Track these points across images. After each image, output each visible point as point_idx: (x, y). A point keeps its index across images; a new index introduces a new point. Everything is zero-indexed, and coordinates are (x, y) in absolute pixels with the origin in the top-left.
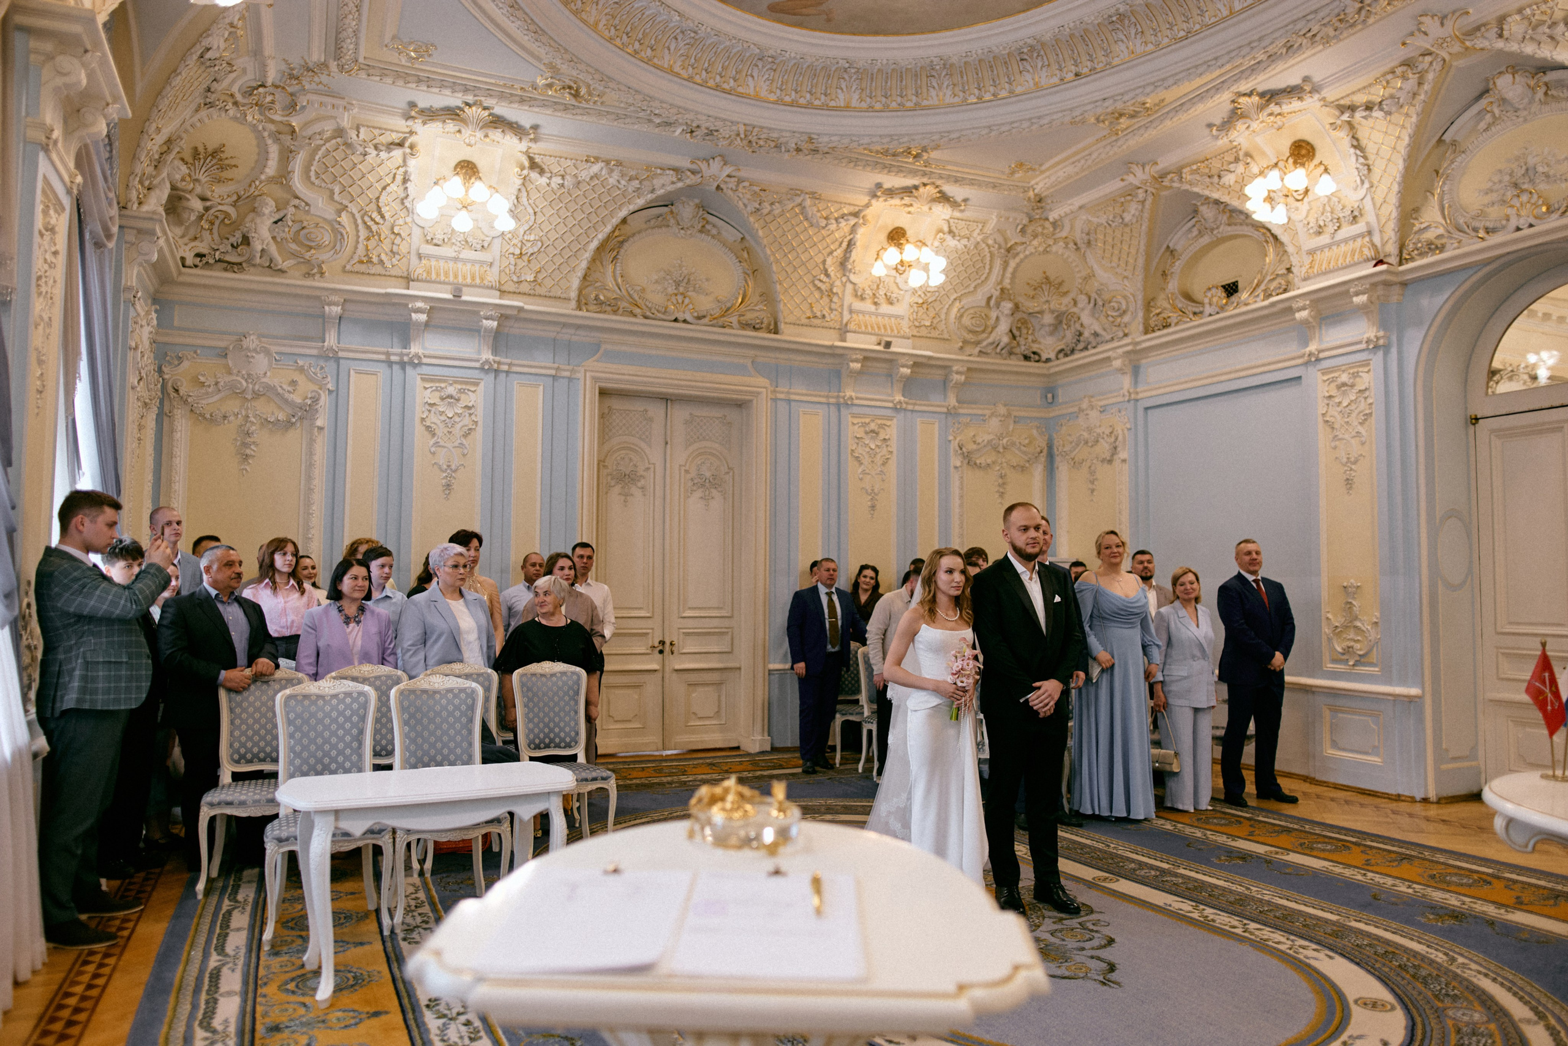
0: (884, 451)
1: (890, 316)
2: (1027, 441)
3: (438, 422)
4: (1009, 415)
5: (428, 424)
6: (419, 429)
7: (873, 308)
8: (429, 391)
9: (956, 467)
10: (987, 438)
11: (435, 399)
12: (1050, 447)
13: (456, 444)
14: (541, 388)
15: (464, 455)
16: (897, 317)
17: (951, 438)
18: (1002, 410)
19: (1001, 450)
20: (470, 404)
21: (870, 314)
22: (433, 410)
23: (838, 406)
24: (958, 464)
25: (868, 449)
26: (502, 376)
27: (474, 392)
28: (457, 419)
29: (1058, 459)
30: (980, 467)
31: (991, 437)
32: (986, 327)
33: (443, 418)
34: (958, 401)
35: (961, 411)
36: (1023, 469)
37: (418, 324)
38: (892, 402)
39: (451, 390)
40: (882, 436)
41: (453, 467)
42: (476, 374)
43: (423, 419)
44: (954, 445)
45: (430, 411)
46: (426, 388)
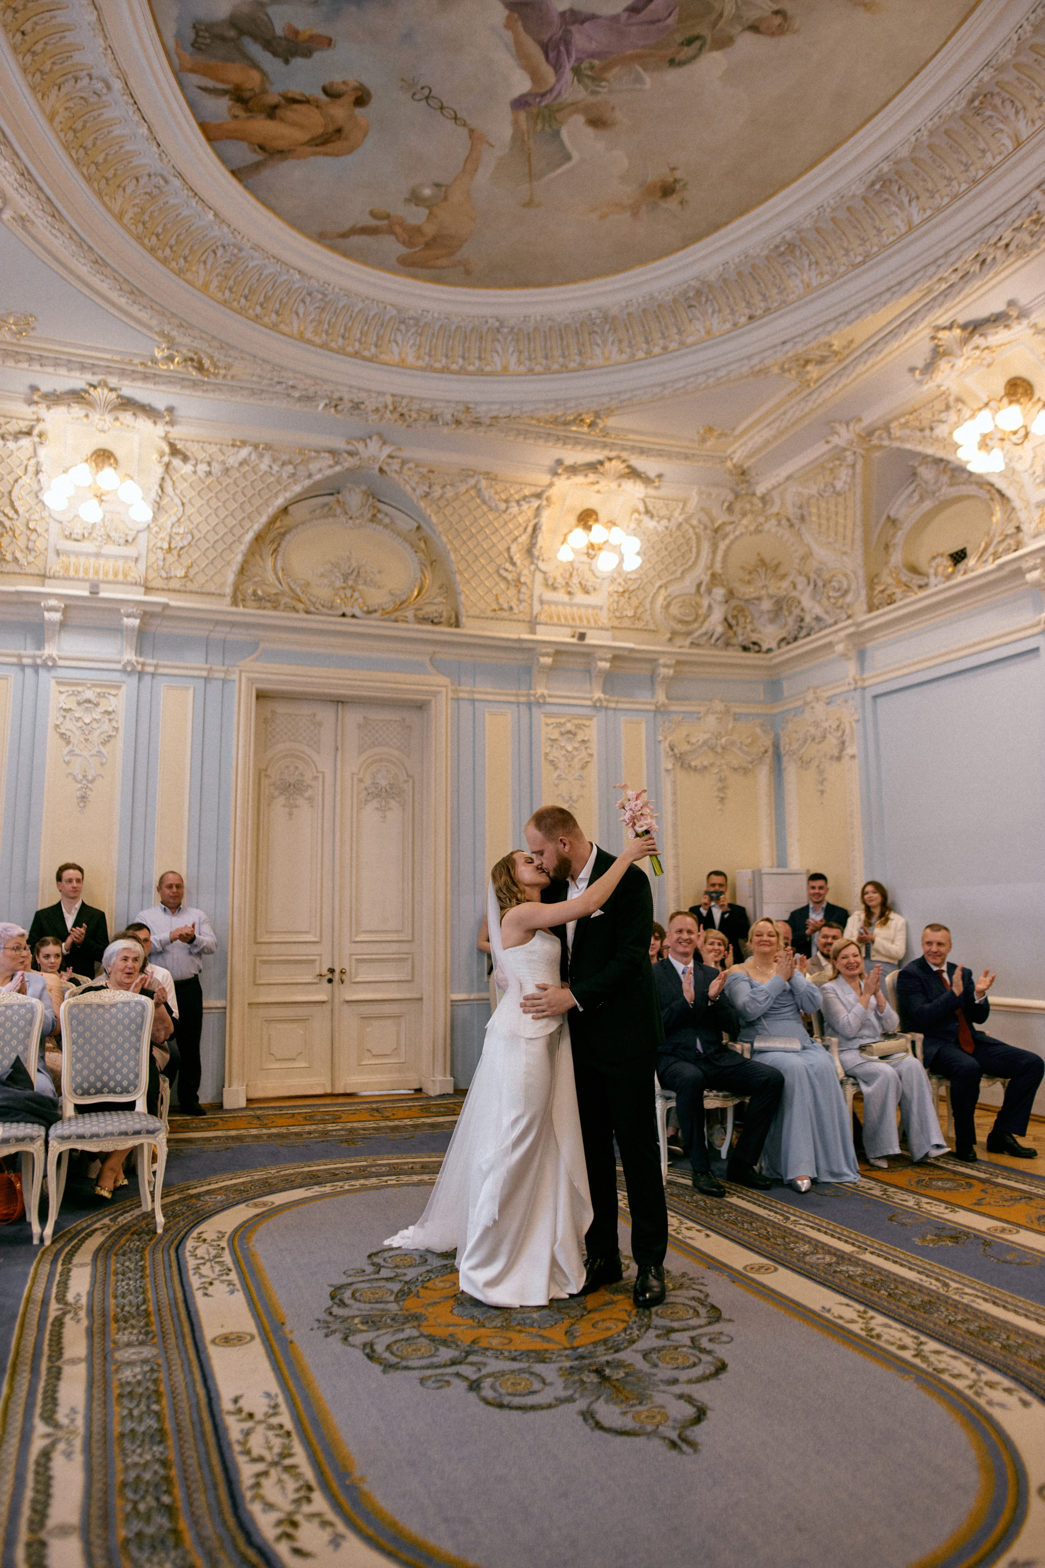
0: (584, 754)
1: (587, 606)
2: (749, 740)
3: (74, 729)
4: (727, 711)
5: (63, 731)
6: (52, 738)
7: (566, 598)
8: (64, 696)
9: (667, 771)
10: (702, 737)
11: (71, 704)
12: (776, 746)
13: (94, 752)
14: (191, 691)
15: (102, 764)
16: (594, 607)
17: (660, 738)
18: (718, 706)
19: (719, 750)
20: (110, 709)
21: (564, 604)
22: (68, 715)
23: (529, 705)
24: (670, 766)
25: (564, 752)
26: (147, 679)
27: (115, 696)
28: (95, 725)
29: (785, 759)
30: (695, 769)
31: (707, 736)
32: (697, 616)
33: (80, 724)
34: (667, 698)
35: (673, 708)
36: (746, 771)
37: (52, 623)
38: (591, 699)
39: (89, 694)
40: (580, 737)
41: (90, 778)
42: (116, 676)
43: (57, 726)
44: (665, 746)
45: (64, 717)
46: (61, 693)
